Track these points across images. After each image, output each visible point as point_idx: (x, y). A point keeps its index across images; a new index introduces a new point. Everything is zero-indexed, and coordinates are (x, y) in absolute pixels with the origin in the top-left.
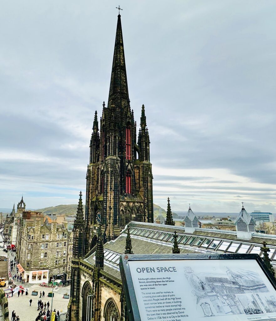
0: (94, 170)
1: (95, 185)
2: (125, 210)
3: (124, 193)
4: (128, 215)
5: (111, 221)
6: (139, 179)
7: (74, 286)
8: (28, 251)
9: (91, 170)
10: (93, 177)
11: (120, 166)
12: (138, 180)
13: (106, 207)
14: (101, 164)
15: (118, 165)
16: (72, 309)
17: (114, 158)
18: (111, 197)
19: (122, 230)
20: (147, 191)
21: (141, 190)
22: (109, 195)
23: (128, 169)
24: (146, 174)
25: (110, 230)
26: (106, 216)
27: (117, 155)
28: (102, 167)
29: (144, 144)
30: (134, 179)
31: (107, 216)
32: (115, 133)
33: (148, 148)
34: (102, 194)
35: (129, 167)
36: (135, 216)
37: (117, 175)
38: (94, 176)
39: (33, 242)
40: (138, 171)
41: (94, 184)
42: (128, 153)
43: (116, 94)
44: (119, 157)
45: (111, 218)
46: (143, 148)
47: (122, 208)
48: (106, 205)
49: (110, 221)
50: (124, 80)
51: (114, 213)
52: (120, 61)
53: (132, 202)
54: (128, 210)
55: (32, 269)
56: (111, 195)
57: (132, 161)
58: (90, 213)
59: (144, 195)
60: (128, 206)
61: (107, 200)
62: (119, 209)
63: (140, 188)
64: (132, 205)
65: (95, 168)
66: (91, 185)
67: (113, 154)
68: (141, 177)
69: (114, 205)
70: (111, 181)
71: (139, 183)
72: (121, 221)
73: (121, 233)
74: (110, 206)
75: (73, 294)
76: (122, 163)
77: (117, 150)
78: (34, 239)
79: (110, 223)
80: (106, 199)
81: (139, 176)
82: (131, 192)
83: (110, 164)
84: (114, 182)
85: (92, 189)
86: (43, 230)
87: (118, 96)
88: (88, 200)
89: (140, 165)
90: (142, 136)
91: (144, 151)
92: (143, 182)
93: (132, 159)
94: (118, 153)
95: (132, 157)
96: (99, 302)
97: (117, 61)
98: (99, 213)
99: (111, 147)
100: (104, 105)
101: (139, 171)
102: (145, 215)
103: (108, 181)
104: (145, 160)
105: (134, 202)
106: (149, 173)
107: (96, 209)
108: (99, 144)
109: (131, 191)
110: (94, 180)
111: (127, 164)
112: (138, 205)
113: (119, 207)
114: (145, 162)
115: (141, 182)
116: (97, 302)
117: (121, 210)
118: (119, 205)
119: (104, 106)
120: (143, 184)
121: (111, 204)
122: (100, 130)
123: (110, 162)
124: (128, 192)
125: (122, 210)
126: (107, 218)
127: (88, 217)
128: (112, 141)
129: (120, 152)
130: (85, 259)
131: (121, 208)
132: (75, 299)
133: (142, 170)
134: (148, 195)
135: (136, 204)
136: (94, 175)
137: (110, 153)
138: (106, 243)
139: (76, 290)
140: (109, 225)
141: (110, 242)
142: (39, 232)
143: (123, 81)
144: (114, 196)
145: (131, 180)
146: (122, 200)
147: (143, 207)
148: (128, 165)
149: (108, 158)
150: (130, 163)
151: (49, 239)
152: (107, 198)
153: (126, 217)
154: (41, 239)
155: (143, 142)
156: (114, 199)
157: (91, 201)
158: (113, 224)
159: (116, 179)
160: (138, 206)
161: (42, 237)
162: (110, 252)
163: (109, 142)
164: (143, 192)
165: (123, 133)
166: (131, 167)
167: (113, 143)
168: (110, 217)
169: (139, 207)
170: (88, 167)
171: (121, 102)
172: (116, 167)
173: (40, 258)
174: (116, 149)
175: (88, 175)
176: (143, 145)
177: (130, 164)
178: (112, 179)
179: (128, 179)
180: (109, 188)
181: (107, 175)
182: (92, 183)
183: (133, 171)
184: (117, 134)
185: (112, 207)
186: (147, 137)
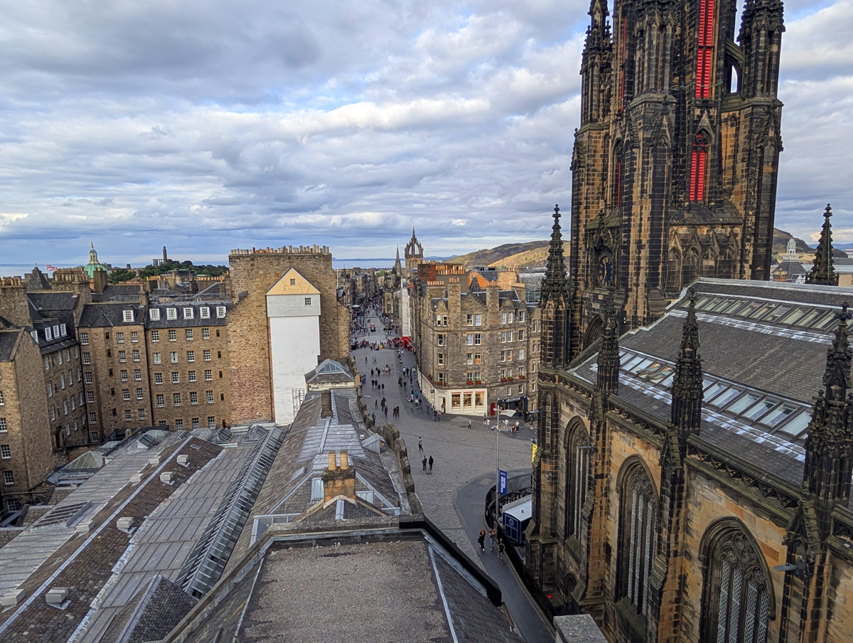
0: (595, 142)
1: (596, 187)
2: (683, 247)
3: (684, 202)
4: (693, 261)
5: (640, 278)
6: (735, 156)
7: (544, 424)
8: (438, 350)
9: (586, 144)
10: (590, 162)
11: (673, 121)
12: (732, 160)
13: (629, 242)
14: (615, 122)
15: (669, 120)
16: (542, 469)
17: (657, 96)
18: (643, 217)
19: (672, 300)
20: (759, 192)
21: (737, 188)
22: (636, 209)
23: (698, 129)
24: (758, 138)
25: (636, 302)
26: (628, 268)
27: (666, 88)
28: (618, 131)
29: (762, 39)
30: (716, 157)
31: (630, 266)
32: (662, 15)
33: (775, 49)
34: (618, 207)
35: (705, 121)
36: (712, 263)
37: (664, 151)
38: (594, 161)
39: (447, 331)
40: (732, 131)
41: (593, 184)
42: (703, 77)
44: (673, 93)
45: (642, 272)
46: (757, 53)
47: (676, 243)
48: (629, 236)
49: (637, 280)
51: (651, 258)
53: (706, 225)
54: (694, 249)
55: (450, 387)
56: (644, 211)
57: (716, 102)
58: (581, 259)
59: (746, 203)
60: (694, 236)
61: (632, 223)
62: (666, 247)
63: (734, 182)
64: (705, 233)
65: (596, 137)
66: (586, 187)
67: (652, 86)
68: (740, 149)
69: (651, 236)
70: (643, 169)
71: (734, 167)
72: (669, 279)
73: (667, 308)
74: (640, 241)
75: (544, 440)
76: (681, 111)
77: (667, 71)
78: (448, 325)
79: (637, 285)
80: (629, 220)
81: (736, 146)
82: (704, 198)
83: (644, 117)
84: (654, 173)
85: (587, 198)
86: (467, 305)
88: (578, 226)
89: (740, 110)
90: (758, 10)
91: (761, 63)
92: (748, 165)
93: (716, 93)
94: (671, 79)
95: (717, 87)
96: (606, 461)
98: (607, 259)
99: (646, 65)
101: (738, 129)
102: (743, 261)
103: (635, 170)
104: (759, 93)
105: (712, 226)
106: (771, 134)
107: (600, 249)
108: (610, 59)
109: (704, 193)
110: (595, 170)
111: (698, 112)
112: (723, 232)
113: (665, 241)
114: (759, 98)
115: (741, 166)
116: (601, 461)
117: (670, 249)
118: (666, 236)
120: (747, 170)
121: (642, 233)
122: (611, 14)
123: (642, 113)
124: (696, 198)
125: (675, 249)
126: (630, 271)
127: (577, 271)
128: (650, 42)
129: (675, 75)
130: (571, 370)
131: (673, 244)
132: (547, 451)
133: (745, 127)
134: (759, 203)
135: (719, 230)
136: (594, 156)
137: (645, 83)
138: (626, 334)
139: (550, 433)
140: (634, 288)
141: (637, 330)
142: (459, 309)
144: (652, 213)
145: (706, 161)
146: (675, 222)
147: (739, 238)
148: (700, 117)
149: (636, 100)
150: (709, 108)
151: (484, 325)
152: (632, 217)
153: (684, 267)
154: (464, 325)
155: (759, 31)
156: (652, 219)
157: (586, 230)
158: (645, 287)
159: (660, 162)
160: (725, 236)
161: (466, 320)
162: (637, 355)
163: (642, 48)
164: (745, 195)
165: (690, 11)
166: (712, 122)
167: (654, 51)
168: (638, 269)
169: (729, 238)
170: (576, 136)
172: (661, 125)
173: (465, 364)
174: (663, 67)
175: (576, 158)
176: (758, 41)
177: (709, 112)
178: (648, 163)
179: (698, 158)
180: (637, 190)
181: (633, 153)
182: (588, 180)
183: (715, 132)
184: (670, 17)
185: (644, 242)
186: (777, 10)
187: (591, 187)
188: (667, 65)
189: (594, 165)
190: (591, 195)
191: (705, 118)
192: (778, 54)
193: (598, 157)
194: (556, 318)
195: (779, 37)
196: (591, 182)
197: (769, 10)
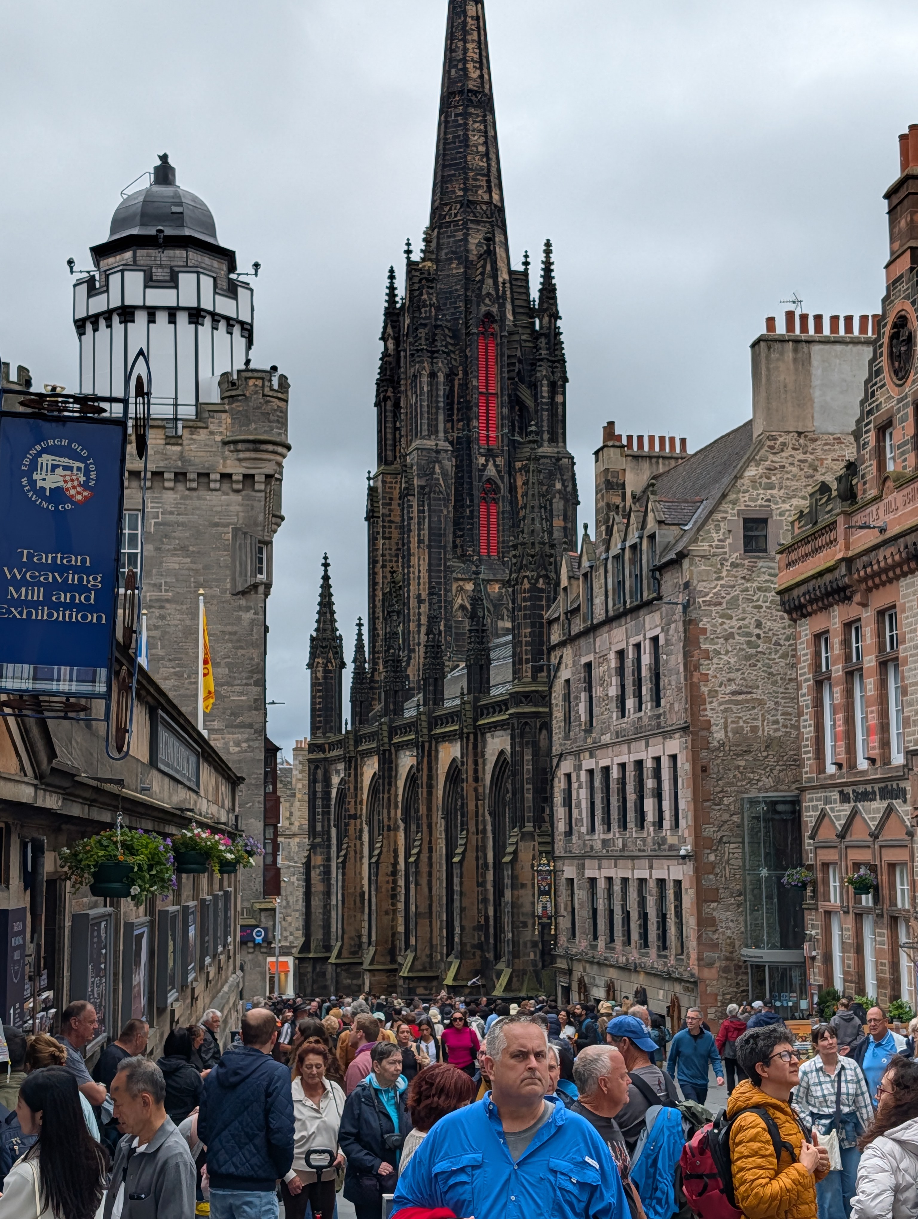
0: (391, 488)
1: (393, 541)
3: (473, 556)
5: (422, 636)
9: (380, 490)
10: (386, 511)
11: (451, 469)
13: (409, 597)
15: (442, 468)
16: (313, 864)
17: (430, 443)
18: (421, 568)
22: (414, 561)
23: (484, 479)
25: (419, 663)
29: (545, 389)
30: (506, 508)
31: (411, 624)
32: (432, 363)
33: (559, 399)
35: (491, 470)
36: (509, 625)
37: (440, 499)
38: (390, 510)
41: (390, 538)
42: (488, 424)
43: (450, 209)
45: (423, 629)
46: (541, 402)
47: (462, 600)
48: (409, 591)
49: (419, 638)
50: (482, 149)
51: (431, 614)
52: (465, 69)
53: (497, 581)
56: (421, 562)
57: (503, 451)
60: (484, 593)
61: (411, 575)
62: (451, 603)
64: (497, 590)
65: (391, 483)
66: (382, 542)
67: (425, 433)
69: (430, 589)
70: (419, 517)
73: (454, 671)
74: (419, 595)
76: (466, 459)
77: (439, 418)
79: (419, 644)
80: (409, 572)
82: (498, 553)
83: (418, 464)
84: (430, 521)
85: (383, 555)
87: (456, 215)
88: (374, 590)
90: (538, 360)
91: (545, 413)
93: (502, 441)
94: (446, 428)
95: (503, 436)
97: (453, 72)
99: (419, 411)
100: (408, 252)
103: (412, 518)
104: (546, 444)
105: (504, 583)
106: (558, 486)
109: (498, 548)
110: (390, 522)
111: (482, 460)
113: (446, 595)
114: (546, 449)
117: (456, 606)
118: (447, 590)
119: (408, 258)
121: (421, 587)
123: (415, 459)
124: (488, 552)
125: (462, 607)
126: (411, 629)
128: (422, 388)
129: (459, 421)
131: (459, 601)
136: (390, 504)
137: (419, 429)
140: (416, 648)
143: (478, 152)
144: (430, 565)
145: (498, 513)
146: (459, 576)
148: (485, 466)
149: (413, 446)
150: (494, 456)
152: (411, 570)
155: (541, 381)
156: (429, 571)
157: (384, 594)
159: (435, 511)
163: (416, 393)
166: (499, 472)
167: (424, 398)
168: (419, 626)
170: (369, 479)
171: (465, 240)
172: (433, 473)
174: (437, 414)
175: (370, 506)
176: (541, 391)
177: (495, 461)
178: (423, 511)
179: (488, 509)
180: (414, 540)
181: (409, 501)
182: (384, 533)
183: (503, 483)
184: (440, 364)
185: (423, 597)
186: (558, 361)
187: (387, 541)
188: (441, 412)
189: (390, 515)
190: (388, 552)
191: (490, 466)
192: (564, 404)
193: (395, 505)
194: (325, 678)
195: (564, 387)
196: (387, 535)
197: (549, 361)
